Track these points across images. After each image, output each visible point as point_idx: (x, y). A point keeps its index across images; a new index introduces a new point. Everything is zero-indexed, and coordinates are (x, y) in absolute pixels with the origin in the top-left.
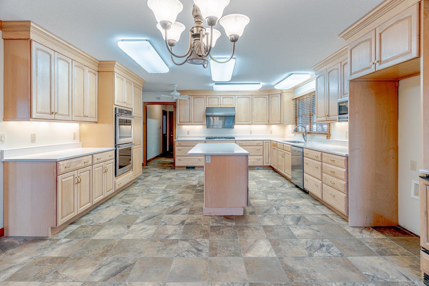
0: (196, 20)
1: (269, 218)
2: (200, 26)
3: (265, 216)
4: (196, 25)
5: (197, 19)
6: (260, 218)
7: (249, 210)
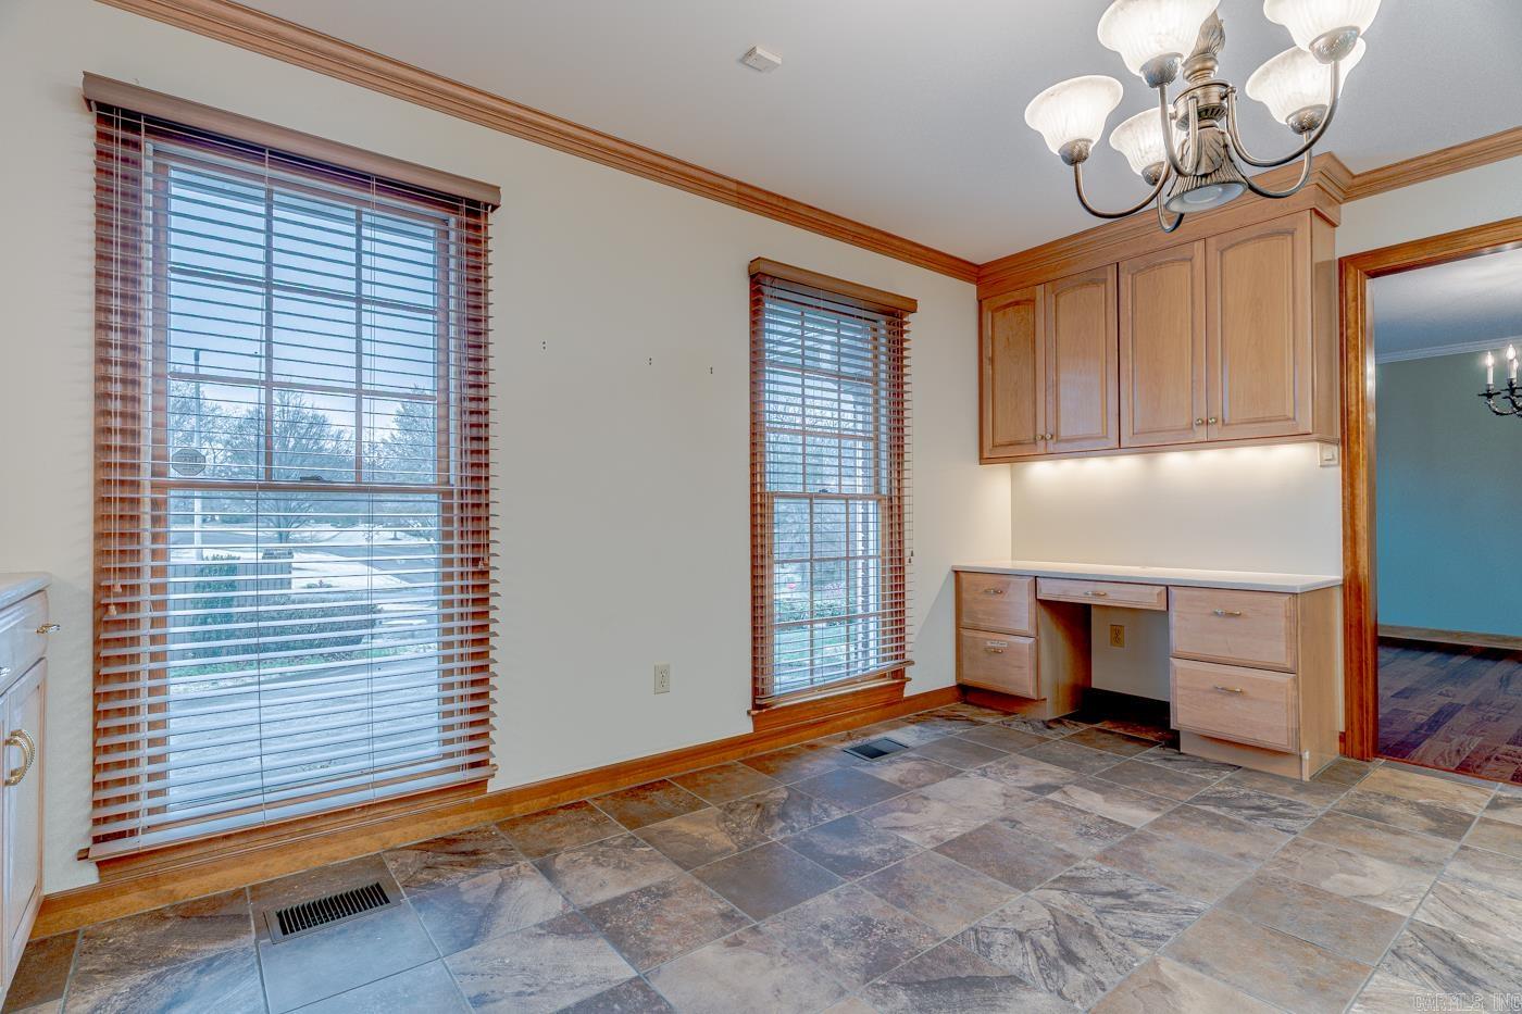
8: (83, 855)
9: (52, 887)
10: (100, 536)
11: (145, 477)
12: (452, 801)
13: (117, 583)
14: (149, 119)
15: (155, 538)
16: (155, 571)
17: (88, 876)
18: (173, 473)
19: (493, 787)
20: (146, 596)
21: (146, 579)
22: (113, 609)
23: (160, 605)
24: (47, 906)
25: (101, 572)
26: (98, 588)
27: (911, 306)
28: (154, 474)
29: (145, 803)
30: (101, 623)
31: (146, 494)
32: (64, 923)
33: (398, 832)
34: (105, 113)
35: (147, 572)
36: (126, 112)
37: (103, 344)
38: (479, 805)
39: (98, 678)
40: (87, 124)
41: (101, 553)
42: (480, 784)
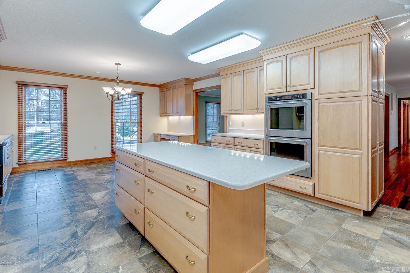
1: (90, 217)
3: (95, 218)
6: (101, 214)
7: (116, 221)
8: (17, 164)
9: (14, 167)
10: (18, 130)
11: (23, 123)
12: (62, 162)
13: (20, 135)
14: (23, 84)
15: (24, 130)
16: (24, 135)
17: (17, 166)
18: (26, 122)
19: (68, 161)
20: (23, 136)
21: (23, 134)
22: (20, 138)
23: (25, 133)
24: (13, 168)
25: (19, 133)
26: (18, 135)
27: (143, 93)
28: (24, 123)
29: (23, 160)
30: (19, 139)
31: (23, 125)
32: (15, 170)
33: (55, 165)
34: (19, 84)
35: (24, 134)
36: (21, 84)
37: (19, 109)
38: (66, 163)
39: (18, 145)
40: (17, 85)
41: (19, 132)
42: (66, 160)
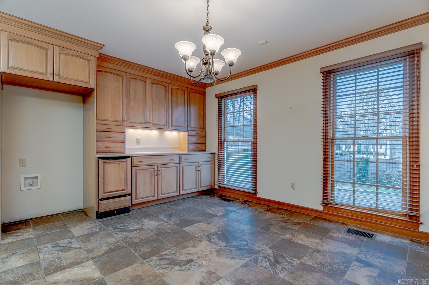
0: (206, 54)
2: (207, 57)
4: (205, 57)
5: (206, 52)
